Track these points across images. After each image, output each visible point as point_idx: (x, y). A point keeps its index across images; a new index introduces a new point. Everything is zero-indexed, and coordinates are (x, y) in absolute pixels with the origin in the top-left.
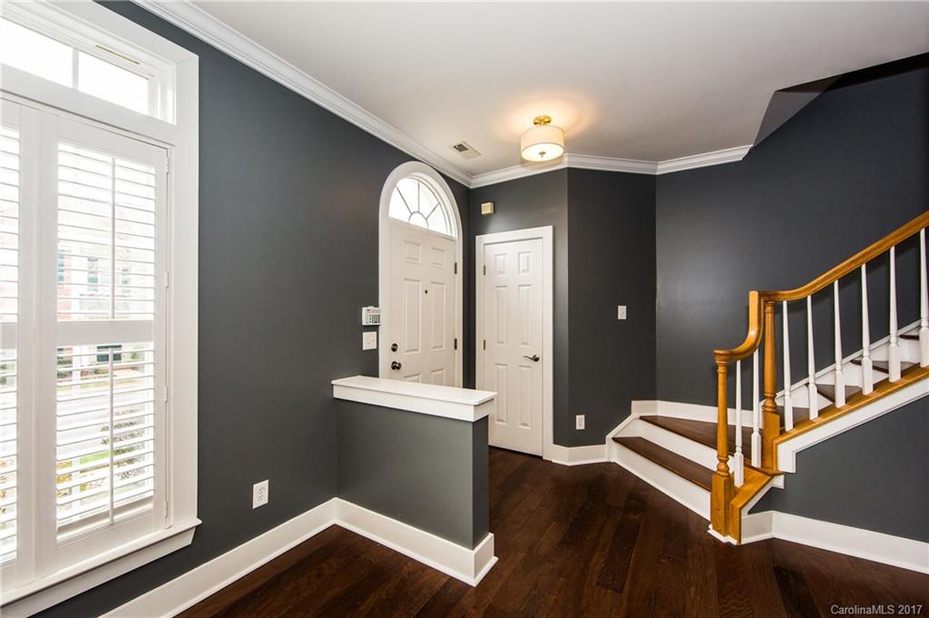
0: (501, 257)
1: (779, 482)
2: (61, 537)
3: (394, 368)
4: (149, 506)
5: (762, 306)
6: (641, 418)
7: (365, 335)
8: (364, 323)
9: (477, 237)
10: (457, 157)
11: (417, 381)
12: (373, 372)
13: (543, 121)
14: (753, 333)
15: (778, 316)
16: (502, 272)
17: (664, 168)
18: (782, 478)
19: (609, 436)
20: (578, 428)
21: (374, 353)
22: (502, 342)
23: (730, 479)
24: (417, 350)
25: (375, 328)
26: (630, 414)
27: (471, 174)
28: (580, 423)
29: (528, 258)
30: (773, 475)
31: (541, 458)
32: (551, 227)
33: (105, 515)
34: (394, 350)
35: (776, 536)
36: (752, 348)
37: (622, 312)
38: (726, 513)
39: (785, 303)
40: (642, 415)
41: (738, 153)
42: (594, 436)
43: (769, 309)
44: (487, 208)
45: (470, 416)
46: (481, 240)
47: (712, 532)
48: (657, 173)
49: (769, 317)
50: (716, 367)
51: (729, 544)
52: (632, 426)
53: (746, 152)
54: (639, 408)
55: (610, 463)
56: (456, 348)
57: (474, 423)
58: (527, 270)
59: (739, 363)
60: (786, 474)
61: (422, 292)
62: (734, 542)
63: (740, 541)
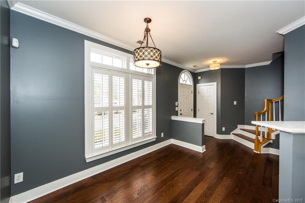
0: (203, 89)
1: (271, 141)
2: (145, 135)
3: (181, 114)
4: (151, 133)
5: (268, 103)
6: (240, 129)
7: (176, 107)
8: (176, 105)
9: (197, 85)
10: (194, 68)
11: (189, 117)
12: (177, 115)
13: (215, 62)
14: (265, 109)
15: (272, 104)
16: (203, 93)
17: (247, 66)
18: (272, 140)
19: (231, 133)
20: (223, 130)
21: (177, 111)
22: (203, 110)
23: (259, 140)
24: (184, 111)
25: (177, 106)
26: (237, 128)
27: (196, 70)
28: (224, 129)
29: (210, 90)
30: (270, 140)
31: (213, 137)
32: (216, 83)
33: (148, 133)
34: (181, 111)
35: (270, 153)
36: (265, 112)
37: (235, 103)
38: (257, 147)
39: (274, 102)
40: (241, 128)
41: (268, 63)
42: (227, 132)
43: (270, 103)
44: (199, 78)
45: (201, 123)
46: (198, 85)
47: (254, 151)
48: (246, 68)
49: (270, 105)
50: (256, 116)
51: (258, 153)
52: (238, 131)
53: (270, 62)
54: (239, 126)
55: (231, 139)
56: (192, 111)
57: (202, 124)
58: (210, 93)
59: (261, 115)
60: (273, 140)
61: (185, 98)
62: (259, 153)
63: (260, 152)
